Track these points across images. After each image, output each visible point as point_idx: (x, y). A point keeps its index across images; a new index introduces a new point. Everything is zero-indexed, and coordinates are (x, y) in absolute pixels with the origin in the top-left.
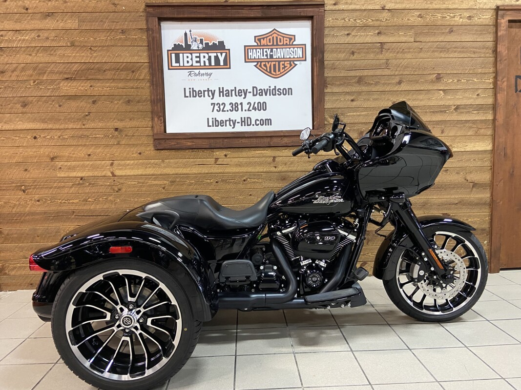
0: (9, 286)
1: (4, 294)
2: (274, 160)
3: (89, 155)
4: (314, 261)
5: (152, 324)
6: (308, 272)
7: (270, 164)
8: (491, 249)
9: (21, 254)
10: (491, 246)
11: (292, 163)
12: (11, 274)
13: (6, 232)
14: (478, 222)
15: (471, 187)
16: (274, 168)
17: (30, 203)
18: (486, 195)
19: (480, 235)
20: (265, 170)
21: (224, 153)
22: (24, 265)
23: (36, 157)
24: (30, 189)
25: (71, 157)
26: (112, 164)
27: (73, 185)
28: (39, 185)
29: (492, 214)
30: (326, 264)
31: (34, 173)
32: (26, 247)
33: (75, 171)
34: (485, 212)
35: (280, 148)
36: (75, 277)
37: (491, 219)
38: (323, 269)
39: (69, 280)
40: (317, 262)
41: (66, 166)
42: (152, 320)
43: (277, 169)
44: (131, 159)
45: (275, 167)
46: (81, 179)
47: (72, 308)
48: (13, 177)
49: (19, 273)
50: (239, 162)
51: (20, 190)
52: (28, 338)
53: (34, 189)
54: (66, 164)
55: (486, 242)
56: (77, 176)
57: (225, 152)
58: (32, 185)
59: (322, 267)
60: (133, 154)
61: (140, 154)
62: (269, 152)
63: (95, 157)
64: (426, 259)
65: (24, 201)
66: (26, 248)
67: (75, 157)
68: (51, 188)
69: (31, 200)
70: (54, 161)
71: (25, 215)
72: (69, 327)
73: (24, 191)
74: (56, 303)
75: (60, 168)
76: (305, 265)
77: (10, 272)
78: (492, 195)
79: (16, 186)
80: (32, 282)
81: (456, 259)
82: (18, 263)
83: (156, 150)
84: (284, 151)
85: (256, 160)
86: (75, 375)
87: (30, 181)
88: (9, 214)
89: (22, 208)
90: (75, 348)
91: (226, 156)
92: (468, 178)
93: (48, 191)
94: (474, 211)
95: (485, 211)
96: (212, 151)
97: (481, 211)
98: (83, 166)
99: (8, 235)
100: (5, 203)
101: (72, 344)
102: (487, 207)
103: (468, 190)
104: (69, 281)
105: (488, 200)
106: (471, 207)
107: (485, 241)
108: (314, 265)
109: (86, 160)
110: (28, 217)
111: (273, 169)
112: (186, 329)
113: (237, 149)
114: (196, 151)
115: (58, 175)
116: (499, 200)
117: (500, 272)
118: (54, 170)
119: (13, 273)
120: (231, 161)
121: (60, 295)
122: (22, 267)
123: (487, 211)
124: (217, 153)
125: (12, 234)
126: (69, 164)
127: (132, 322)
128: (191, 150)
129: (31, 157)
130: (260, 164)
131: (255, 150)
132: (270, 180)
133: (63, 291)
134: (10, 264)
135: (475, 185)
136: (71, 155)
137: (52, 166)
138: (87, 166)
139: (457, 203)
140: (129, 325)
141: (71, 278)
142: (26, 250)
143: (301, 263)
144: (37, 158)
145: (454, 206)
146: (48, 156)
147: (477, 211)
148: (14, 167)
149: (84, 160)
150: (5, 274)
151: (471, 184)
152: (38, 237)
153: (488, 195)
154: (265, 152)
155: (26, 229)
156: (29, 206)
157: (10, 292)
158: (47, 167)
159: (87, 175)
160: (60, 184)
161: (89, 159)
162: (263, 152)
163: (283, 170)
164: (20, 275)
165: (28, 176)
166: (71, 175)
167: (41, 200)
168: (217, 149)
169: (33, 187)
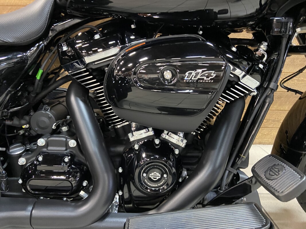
4: (158, 133)
6: (144, 155)
30: (185, 141)
38: (177, 152)
40: (164, 136)
59: (177, 147)
76: (138, 141)
108: (157, 141)
143: (130, 135)
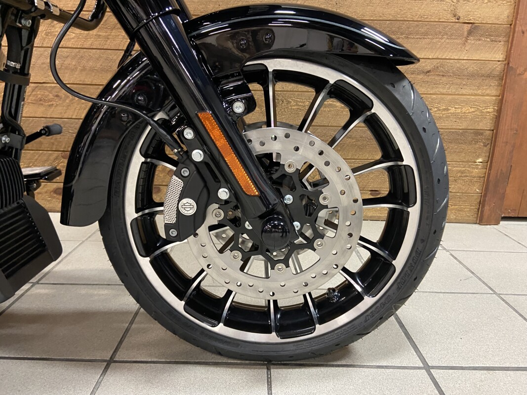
8: (489, 174)
10: (490, 170)
14: (470, 116)
15: (466, 33)
18: (495, 55)
19: (471, 144)
29: (502, 100)
34: (488, 95)
37: (499, 111)
55: (480, 160)
64: (198, 155)
78: (508, 57)
81: (327, 164)
92: (461, 13)
94: (464, 91)
95: (488, 92)
97: (479, 92)
102: (494, 82)
103: (458, 41)
105: (499, 67)
106: (459, 81)
107: (478, 157)
116: (522, 69)
117: (502, 223)
123: (494, 92)
135: (474, 29)
139: (428, 72)
145: (420, 77)
147: (471, 92)
151: (467, 27)
153: (500, 56)
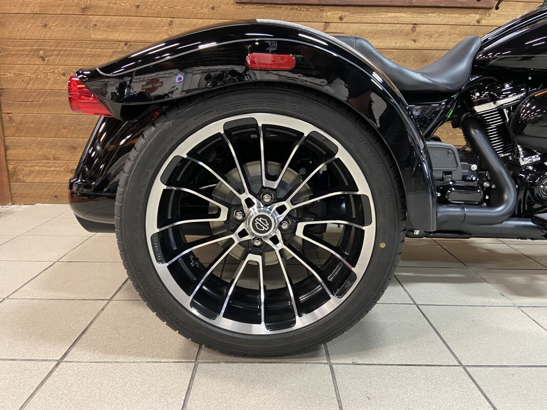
0: (24, 197)
1: (17, 208)
2: (413, 30)
3: (138, 6)
5: (305, 233)
7: (407, 34)
9: (41, 152)
11: (441, 35)
12: (27, 181)
13: (18, 119)
16: (413, 42)
17: (51, 76)
20: (398, 45)
21: (340, 15)
22: (45, 169)
23: (59, 6)
24: (51, 55)
25: (111, 8)
26: (171, 23)
27: (114, 52)
28: (65, 51)
31: (57, 31)
32: (47, 142)
33: (116, 32)
35: (426, 10)
36: (167, 123)
39: (153, 128)
41: (104, 22)
42: (306, 227)
43: (417, 43)
44: (199, 16)
45: (415, 41)
46: (126, 44)
47: (159, 188)
48: (26, 35)
49: (37, 180)
50: (360, 29)
51: (38, 56)
52: (58, 261)
53: (57, 55)
54: (103, 18)
56: (119, 39)
57: (339, 13)
58: (54, 50)
60: (202, 8)
61: (213, 8)
62: (407, 16)
63: (146, 10)
65: (44, 73)
66: (47, 145)
67: (116, 9)
68: (82, 55)
69: (53, 72)
70: (86, 13)
71: (45, 95)
72: (152, 227)
73: (43, 59)
74: (127, 175)
75: (95, 25)
77: (25, 178)
79: (31, 51)
80: (56, 194)
82: (37, 166)
83: (237, 3)
84: (430, 15)
85: (387, 27)
86: (160, 320)
87: (51, 44)
88: (21, 92)
89: (39, 84)
90: (162, 269)
91: (341, 18)
93: (78, 60)
96: (321, 10)
98: (130, 24)
99: (21, 123)
100: (16, 75)
101: (158, 261)
104: (155, 132)
109: (132, 14)
110: (49, 99)
111: (411, 44)
112: (383, 245)
113: (359, 8)
114: (297, 9)
115: (93, 36)
118: (86, 27)
119: (29, 179)
120: (349, 28)
121: (135, 160)
122: (43, 171)
124: (328, 14)
125: (26, 123)
126: (108, 19)
127: (270, 226)
128: (289, 7)
129: (53, 6)
130: (393, 34)
131: (387, 12)
132: (405, 61)
133: (141, 151)
134: (26, 166)
136: (111, 5)
137: (83, 22)
138: (134, 25)
140: (265, 232)
141: (157, 125)
142: (47, 148)
143: (521, 161)
144: (61, 8)
146: (78, 5)
148: (27, 20)
149: (129, 14)
150: (18, 180)
152: (64, 128)
154: (402, 14)
155: (46, 117)
156: (50, 82)
157: (26, 206)
158: (77, 22)
159: (134, 39)
160: (95, 50)
161: (137, 12)
162: (398, 14)
163: (426, 46)
164: (40, 183)
165: (48, 35)
166: (110, 38)
167: (68, 74)
168: (330, 7)
169: (55, 53)
